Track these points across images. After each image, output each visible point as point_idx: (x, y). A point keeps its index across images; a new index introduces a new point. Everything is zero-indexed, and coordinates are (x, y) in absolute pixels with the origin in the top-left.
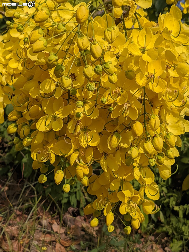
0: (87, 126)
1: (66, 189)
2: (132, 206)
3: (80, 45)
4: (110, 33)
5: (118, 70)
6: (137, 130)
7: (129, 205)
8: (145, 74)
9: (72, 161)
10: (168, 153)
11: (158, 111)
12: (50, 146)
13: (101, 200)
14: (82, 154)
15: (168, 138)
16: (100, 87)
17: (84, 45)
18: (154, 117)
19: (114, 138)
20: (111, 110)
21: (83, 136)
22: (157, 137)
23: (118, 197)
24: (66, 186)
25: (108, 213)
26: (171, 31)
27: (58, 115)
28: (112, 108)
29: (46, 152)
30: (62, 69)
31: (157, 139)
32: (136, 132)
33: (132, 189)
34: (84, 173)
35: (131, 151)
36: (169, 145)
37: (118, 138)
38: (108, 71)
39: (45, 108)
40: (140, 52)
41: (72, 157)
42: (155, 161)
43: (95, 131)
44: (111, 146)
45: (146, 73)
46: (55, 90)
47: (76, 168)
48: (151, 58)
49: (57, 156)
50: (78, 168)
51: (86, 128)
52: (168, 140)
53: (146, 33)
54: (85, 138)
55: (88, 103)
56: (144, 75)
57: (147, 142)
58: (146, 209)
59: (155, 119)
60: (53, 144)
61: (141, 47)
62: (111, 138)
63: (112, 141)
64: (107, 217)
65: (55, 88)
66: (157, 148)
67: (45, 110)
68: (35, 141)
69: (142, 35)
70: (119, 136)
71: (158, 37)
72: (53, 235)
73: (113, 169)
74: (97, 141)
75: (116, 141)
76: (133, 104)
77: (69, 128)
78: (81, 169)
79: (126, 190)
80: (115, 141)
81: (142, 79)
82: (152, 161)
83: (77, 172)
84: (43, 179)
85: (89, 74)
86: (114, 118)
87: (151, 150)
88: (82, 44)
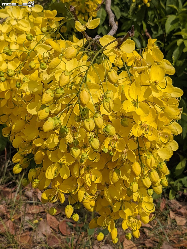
0: (89, 165)
1: (76, 219)
2: (132, 221)
3: (88, 129)
4: (108, 104)
5: (113, 118)
6: (136, 171)
7: (129, 220)
8: (139, 123)
9: (80, 198)
10: (163, 183)
11: (150, 144)
12: (56, 184)
13: (105, 220)
14: (87, 189)
15: (161, 167)
16: (99, 133)
17: (91, 129)
18: (150, 157)
19: (115, 174)
20: (111, 155)
21: (87, 174)
22: (153, 172)
23: (120, 215)
24: (75, 216)
25: (112, 229)
26: (157, 82)
27: (63, 161)
28: (112, 153)
29: (55, 193)
30: (66, 131)
31: (153, 174)
32: (135, 173)
33: (132, 208)
34: (91, 206)
35: (132, 186)
36: (162, 173)
37: (118, 174)
38: (109, 134)
39: (50, 156)
40: (132, 105)
41: (80, 195)
42: (152, 191)
43: (96, 168)
44: (113, 181)
45: (139, 121)
46: (59, 143)
47: (84, 202)
48: (143, 111)
49: (65, 194)
50: (85, 201)
51: (88, 167)
52: (161, 169)
53: (135, 86)
54: (89, 176)
55: (88, 147)
56: (138, 125)
57: (145, 178)
58: (144, 220)
59: (150, 160)
60: (59, 182)
61: (133, 100)
62: (112, 175)
63: (114, 178)
64: (112, 233)
65: (58, 142)
66: (154, 182)
67: (50, 158)
68: (45, 186)
69: (132, 89)
70: (119, 172)
71: (146, 88)
72: (40, 205)
73: (115, 196)
74: (100, 178)
75: (117, 177)
76: (129, 145)
77: (75, 173)
78: (88, 202)
79: (126, 209)
80: (115, 177)
81: (136, 129)
82: (150, 191)
83: (85, 205)
84: (54, 212)
85: (96, 147)
86: (115, 161)
87: (149, 185)
88: (89, 127)
